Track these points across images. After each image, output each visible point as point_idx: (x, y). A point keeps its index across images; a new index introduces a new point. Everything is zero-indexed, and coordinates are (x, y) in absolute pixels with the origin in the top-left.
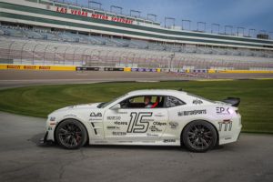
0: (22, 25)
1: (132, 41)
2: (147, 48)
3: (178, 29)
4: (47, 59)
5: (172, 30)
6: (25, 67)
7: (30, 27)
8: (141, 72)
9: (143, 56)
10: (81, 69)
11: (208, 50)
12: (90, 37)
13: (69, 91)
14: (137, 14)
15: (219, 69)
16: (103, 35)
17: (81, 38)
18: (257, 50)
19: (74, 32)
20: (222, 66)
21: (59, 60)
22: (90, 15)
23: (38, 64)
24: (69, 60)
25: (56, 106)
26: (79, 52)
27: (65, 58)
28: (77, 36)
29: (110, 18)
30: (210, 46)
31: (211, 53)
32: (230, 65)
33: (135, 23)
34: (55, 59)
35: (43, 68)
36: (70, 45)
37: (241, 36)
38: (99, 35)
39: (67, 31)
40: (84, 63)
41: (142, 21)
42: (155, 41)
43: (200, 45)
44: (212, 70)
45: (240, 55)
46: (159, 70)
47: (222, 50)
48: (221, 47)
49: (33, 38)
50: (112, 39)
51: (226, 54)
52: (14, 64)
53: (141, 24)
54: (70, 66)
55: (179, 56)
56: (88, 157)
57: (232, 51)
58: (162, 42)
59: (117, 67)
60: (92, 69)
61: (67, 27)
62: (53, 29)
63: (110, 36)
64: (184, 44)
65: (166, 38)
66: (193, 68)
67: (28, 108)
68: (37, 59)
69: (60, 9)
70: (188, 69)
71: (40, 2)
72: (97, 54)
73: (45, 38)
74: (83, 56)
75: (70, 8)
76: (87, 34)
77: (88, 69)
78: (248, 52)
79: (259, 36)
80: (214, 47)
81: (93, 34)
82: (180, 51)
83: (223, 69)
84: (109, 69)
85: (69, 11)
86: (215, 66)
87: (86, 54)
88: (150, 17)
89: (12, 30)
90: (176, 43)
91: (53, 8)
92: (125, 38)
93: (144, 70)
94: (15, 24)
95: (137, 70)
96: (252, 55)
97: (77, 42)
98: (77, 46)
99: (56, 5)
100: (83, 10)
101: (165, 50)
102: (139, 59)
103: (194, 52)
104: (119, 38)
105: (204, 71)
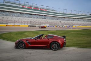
0: (11, 12)
1: (47, 17)
2: (52, 19)
4: (19, 23)
5: (60, 13)
6: (12, 26)
7: (14, 12)
9: (51, 22)
10: (30, 26)
11: (73, 19)
12: (33, 16)
14: (49, 8)
15: (77, 26)
16: (37, 15)
17: (30, 16)
19: (28, 14)
20: (77, 25)
21: (23, 23)
22: (33, 8)
23: (16, 25)
24: (26, 23)
26: (30, 21)
27: (25, 22)
29: (39, 9)
30: (73, 18)
31: (74, 20)
32: (80, 25)
33: (48, 11)
34: (22, 23)
35: (18, 26)
36: (26, 18)
40: (31, 24)
42: (54, 17)
43: (70, 18)
44: (74, 26)
45: (84, 21)
46: (56, 26)
47: (78, 19)
48: (77, 18)
49: (14, 16)
50: (40, 16)
51: (79, 21)
52: (8, 25)
53: (50, 11)
54: (27, 25)
57: (81, 20)
58: (57, 17)
60: (34, 26)
61: (25, 12)
62: (21, 13)
63: (39, 15)
64: (64, 18)
65: (58, 15)
66: (67, 26)
67: (13, 39)
68: (16, 23)
69: (23, 6)
71: (17, 4)
72: (35, 21)
73: (18, 16)
74: (31, 22)
76: (32, 14)
77: (32, 26)
79: (90, 15)
80: (75, 18)
81: (34, 15)
82: (63, 20)
84: (39, 26)
85: (26, 7)
88: (53, 8)
89: (8, 14)
90: (62, 17)
91: (21, 6)
92: (45, 16)
93: (51, 26)
94: (9, 12)
95: (49, 26)
96: (88, 21)
97: (29, 17)
98: (29, 18)
99: (22, 5)
100: (31, 7)
101: (58, 19)
102: (49, 23)
103: (68, 20)
104: (43, 15)
105: (71, 27)
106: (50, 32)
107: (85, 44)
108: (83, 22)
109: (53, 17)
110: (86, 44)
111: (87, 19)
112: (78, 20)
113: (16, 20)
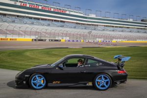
1: (66, 23)
2: (75, 27)
3: (93, 16)
4: (15, 34)
5: (90, 17)
6: (1, 39)
7: (5, 15)
8: (71, 42)
9: (73, 33)
10: (35, 40)
12: (41, 21)
13: (28, 54)
16: (49, 20)
17: (35, 21)
18: (141, 29)
19: (31, 18)
20: (120, 38)
21: (22, 35)
22: (40, 8)
23: (9, 37)
25: (20, 62)
26: (34, 30)
27: (26, 33)
28: (33, 20)
29: (52, 10)
30: (113, 27)
31: (113, 31)
32: (125, 38)
33: (67, 12)
34: (19, 34)
35: (12, 39)
36: (28, 25)
37: (131, 20)
38: (46, 20)
39: (27, 17)
40: (37, 37)
41: (72, 11)
42: (79, 24)
43: (107, 26)
44: (114, 41)
45: (130, 32)
46: (82, 41)
49: (6, 21)
50: (54, 22)
51: (122, 31)
53: (72, 13)
54: (28, 39)
55: (94, 32)
56: (39, 93)
57: (126, 29)
58: (84, 24)
59: (57, 39)
60: (42, 40)
61: (27, 15)
62: (18, 16)
63: (52, 20)
64: (97, 25)
65: (86, 21)
66: (102, 39)
67: (3, 64)
68: (8, 34)
69: (22, 4)
70: (100, 40)
72: (45, 31)
73: (13, 22)
74: (36, 32)
75: (28, 3)
76: (38, 19)
77: (39, 40)
78: (136, 30)
79: (142, 20)
80: (116, 27)
81: (43, 19)
82: (95, 29)
83: (120, 40)
84: (52, 40)
85: (28, 6)
86: (116, 38)
87: (38, 31)
90: (92, 25)
91: (18, 4)
92: (61, 21)
93: (73, 41)
95: (69, 41)
96: (138, 32)
97: (33, 23)
98: (33, 26)
99: (20, 2)
100: (37, 5)
101: (86, 28)
102: (70, 34)
103: (104, 30)
104: (58, 21)
105: (109, 41)
106: (73, 50)
107: (134, 71)
108: (130, 34)
109: (77, 23)
110: (135, 73)
111: (137, 28)
112: (121, 29)
113: (8, 29)
